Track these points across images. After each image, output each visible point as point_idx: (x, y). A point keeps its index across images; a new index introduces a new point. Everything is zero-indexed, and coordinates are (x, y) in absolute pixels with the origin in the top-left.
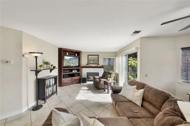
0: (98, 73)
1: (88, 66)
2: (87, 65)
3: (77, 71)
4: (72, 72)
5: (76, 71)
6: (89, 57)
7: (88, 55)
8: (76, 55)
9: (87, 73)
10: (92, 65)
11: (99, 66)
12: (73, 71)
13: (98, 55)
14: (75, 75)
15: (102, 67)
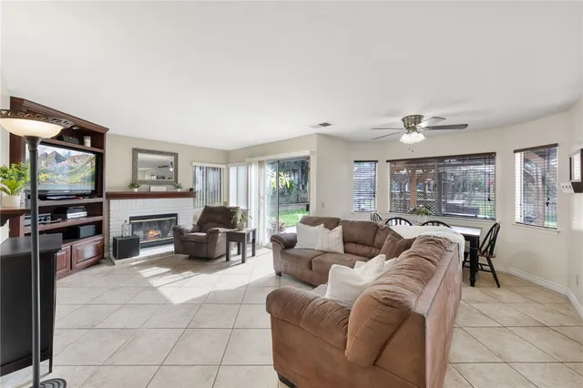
0: (175, 215)
1: (136, 190)
2: (133, 185)
3: (89, 216)
4: (65, 218)
5: (84, 214)
6: (141, 156)
7: (136, 151)
8: (88, 142)
9: (131, 218)
10: (154, 189)
11: (179, 190)
12: (69, 216)
13: (176, 155)
14: (83, 231)
15: (190, 193)
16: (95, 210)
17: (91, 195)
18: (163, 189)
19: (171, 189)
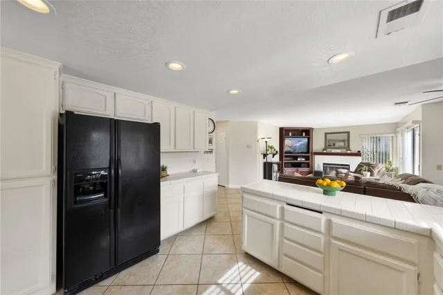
0: (349, 166)
2: (324, 150)
4: (297, 160)
5: (304, 159)
7: (326, 134)
8: (304, 134)
9: (324, 164)
10: (334, 151)
11: (349, 152)
12: (299, 159)
13: (348, 133)
14: (302, 165)
15: (358, 154)
16: (307, 158)
17: (305, 153)
18: (339, 151)
19: (344, 151)
